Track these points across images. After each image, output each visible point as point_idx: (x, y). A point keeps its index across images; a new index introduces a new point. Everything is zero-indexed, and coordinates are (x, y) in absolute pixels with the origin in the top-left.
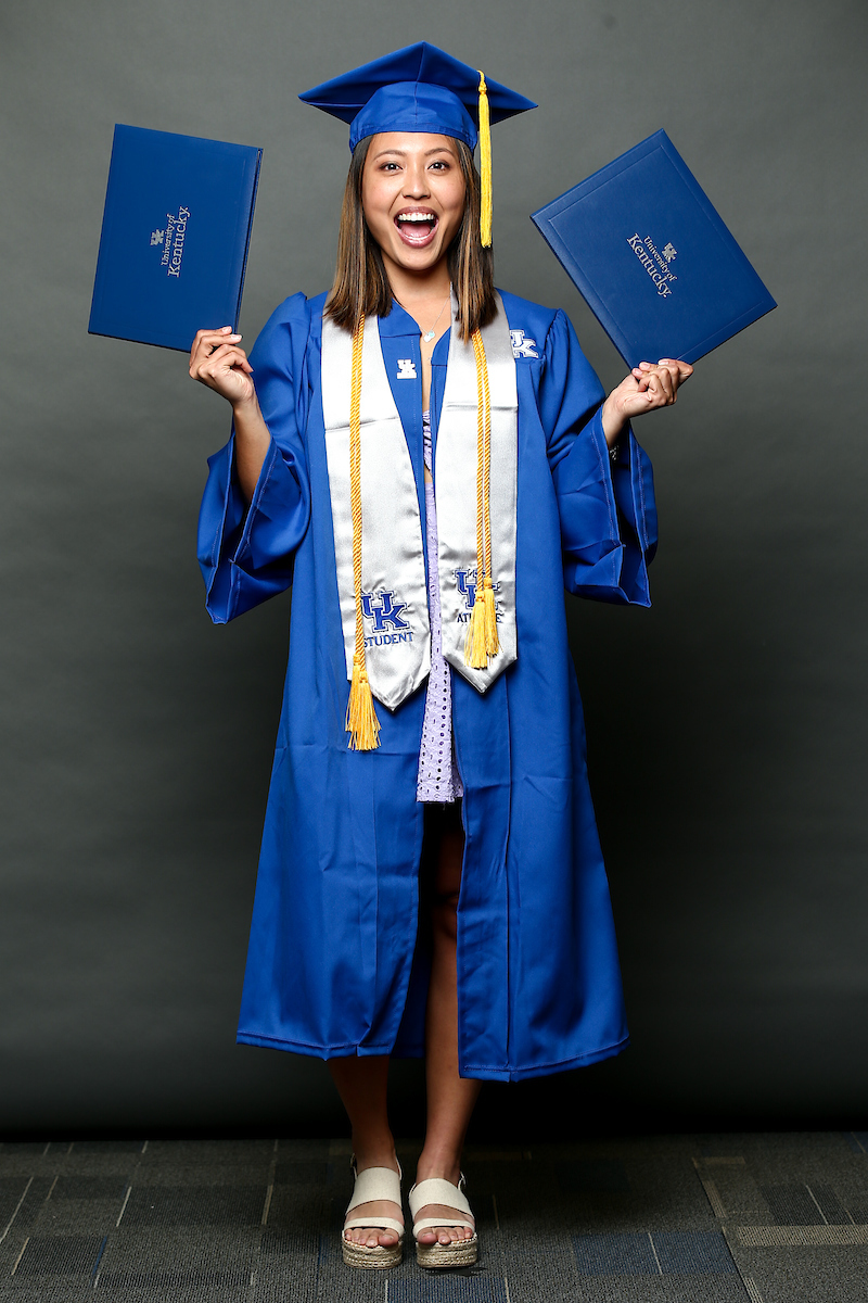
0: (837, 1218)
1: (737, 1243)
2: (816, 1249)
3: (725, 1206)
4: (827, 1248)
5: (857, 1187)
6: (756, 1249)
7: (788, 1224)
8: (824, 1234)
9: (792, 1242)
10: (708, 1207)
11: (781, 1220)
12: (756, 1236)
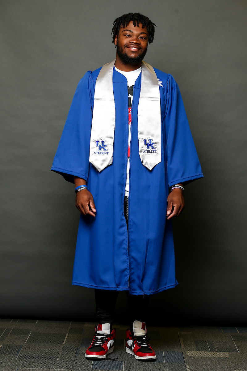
0: (213, 350)
1: (186, 355)
2: (206, 358)
3: (184, 345)
4: (209, 358)
5: (220, 342)
6: (190, 357)
7: (200, 351)
8: (209, 354)
9: (200, 356)
10: (180, 345)
11: (198, 350)
12: (191, 353)
